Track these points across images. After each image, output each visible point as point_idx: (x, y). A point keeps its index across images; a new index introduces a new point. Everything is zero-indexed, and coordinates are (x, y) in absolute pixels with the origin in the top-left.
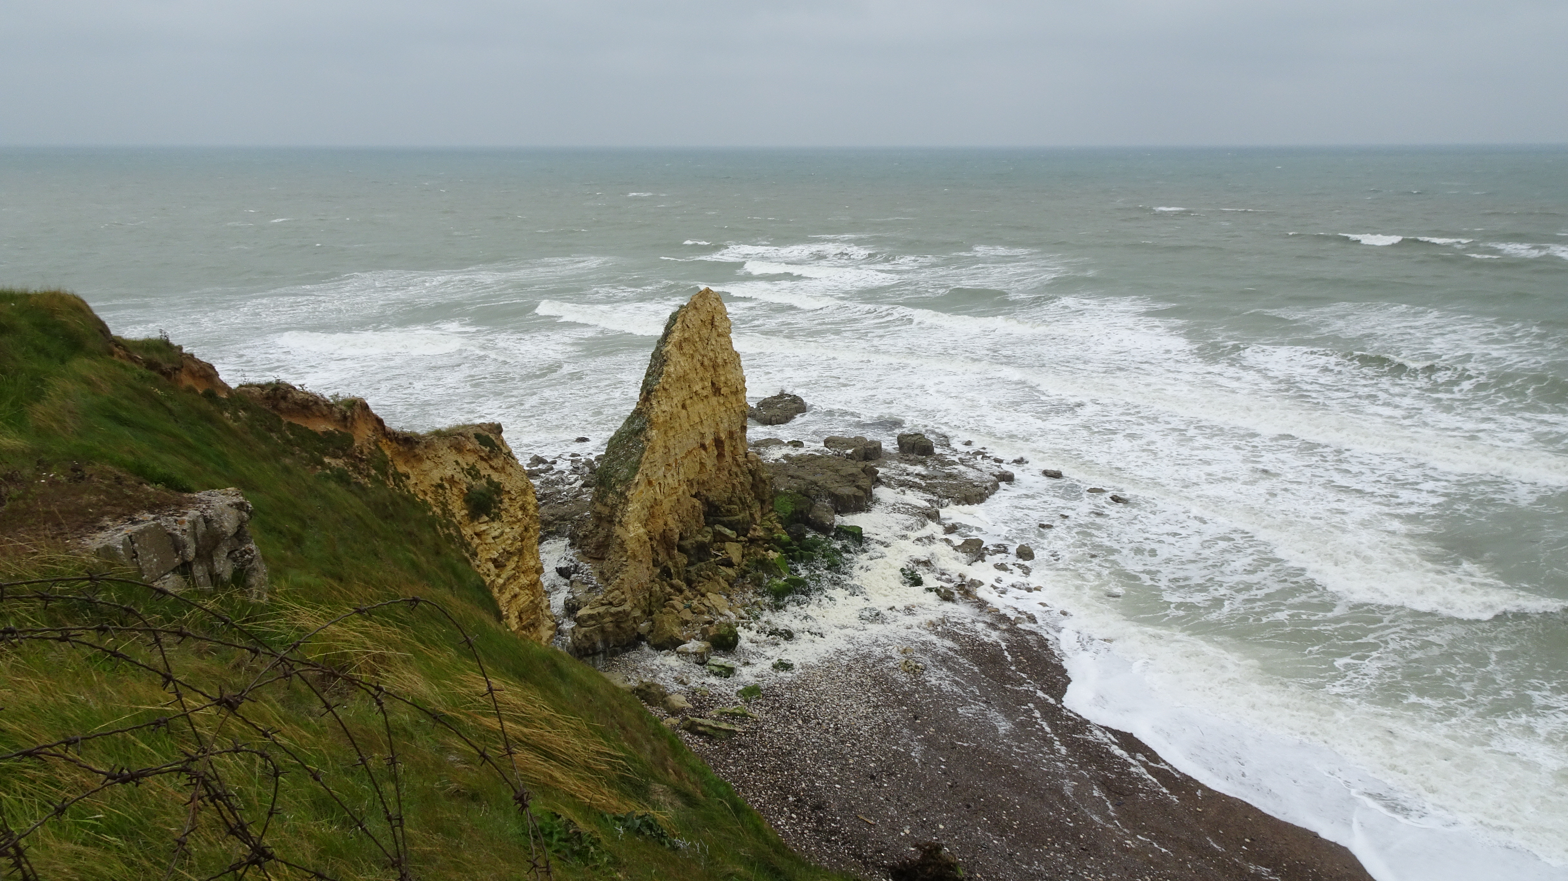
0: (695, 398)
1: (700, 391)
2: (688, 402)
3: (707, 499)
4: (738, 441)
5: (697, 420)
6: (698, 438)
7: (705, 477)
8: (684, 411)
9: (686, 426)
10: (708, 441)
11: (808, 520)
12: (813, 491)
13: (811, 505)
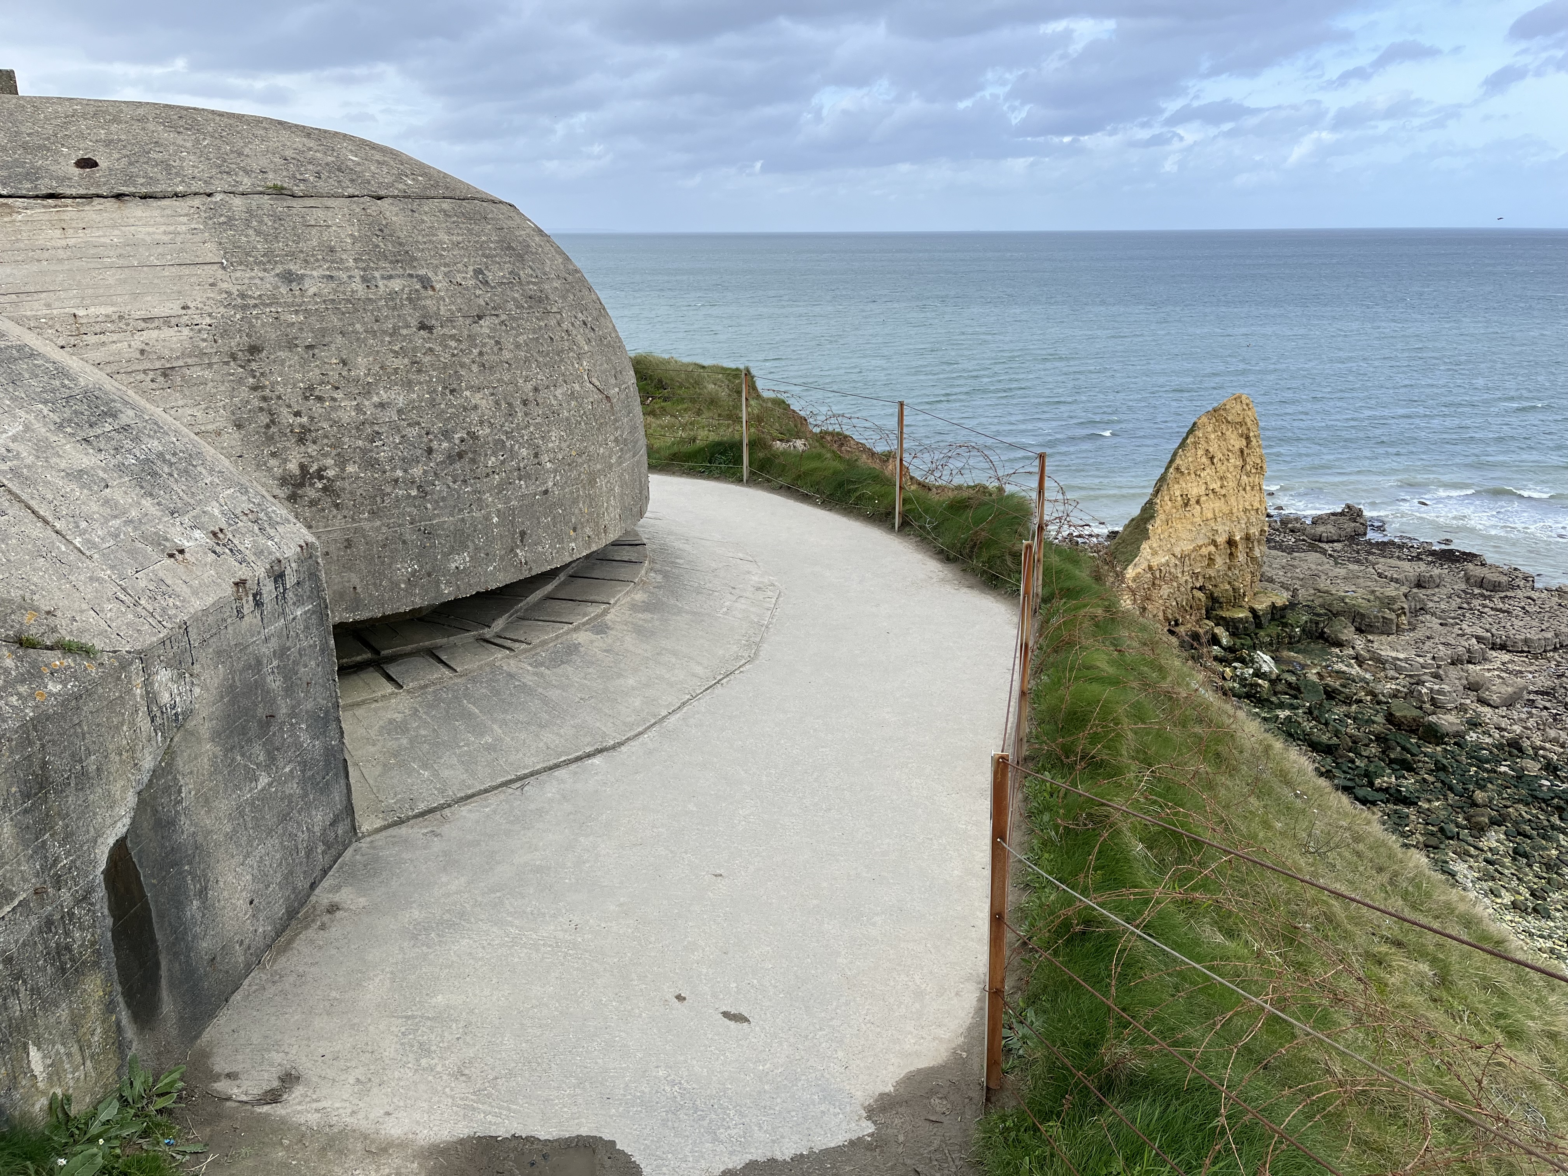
0: (1211, 496)
1: (1218, 490)
2: (1203, 499)
3: (1212, 594)
4: (1256, 543)
5: (1210, 515)
6: (1210, 534)
7: (1211, 572)
8: (1198, 507)
9: (1198, 520)
10: (1221, 539)
11: (1323, 633)
12: (1337, 606)
13: (1330, 619)
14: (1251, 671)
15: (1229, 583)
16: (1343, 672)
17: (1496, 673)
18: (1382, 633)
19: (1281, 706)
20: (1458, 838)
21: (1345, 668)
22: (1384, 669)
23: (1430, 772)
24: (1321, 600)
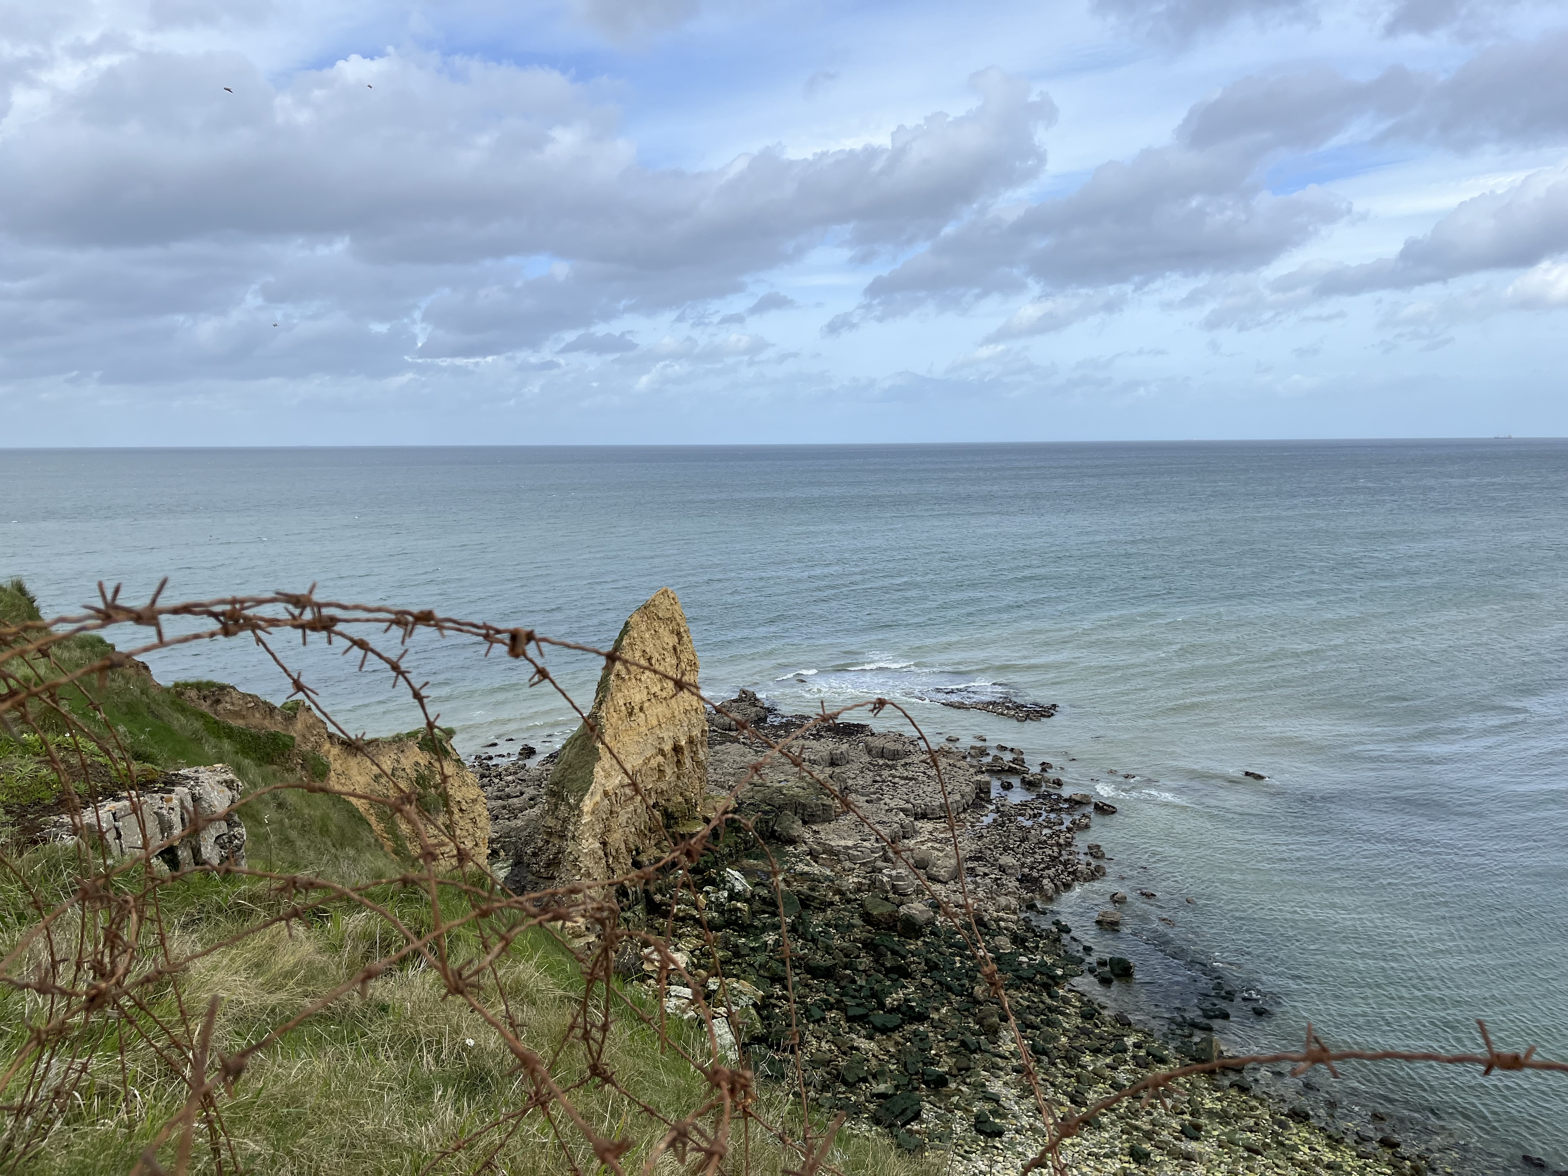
0: (653, 700)
1: (659, 693)
2: (646, 704)
3: (666, 810)
4: (699, 746)
5: (655, 723)
6: (656, 743)
7: (663, 786)
8: (642, 714)
9: (643, 729)
10: (668, 747)
11: (774, 831)
12: (779, 800)
13: (777, 816)
14: (726, 894)
15: (681, 794)
16: (807, 873)
17: (930, 844)
18: (824, 821)
19: (764, 929)
20: (981, 1050)
21: (806, 869)
22: (839, 861)
23: (925, 974)
24: (760, 795)
